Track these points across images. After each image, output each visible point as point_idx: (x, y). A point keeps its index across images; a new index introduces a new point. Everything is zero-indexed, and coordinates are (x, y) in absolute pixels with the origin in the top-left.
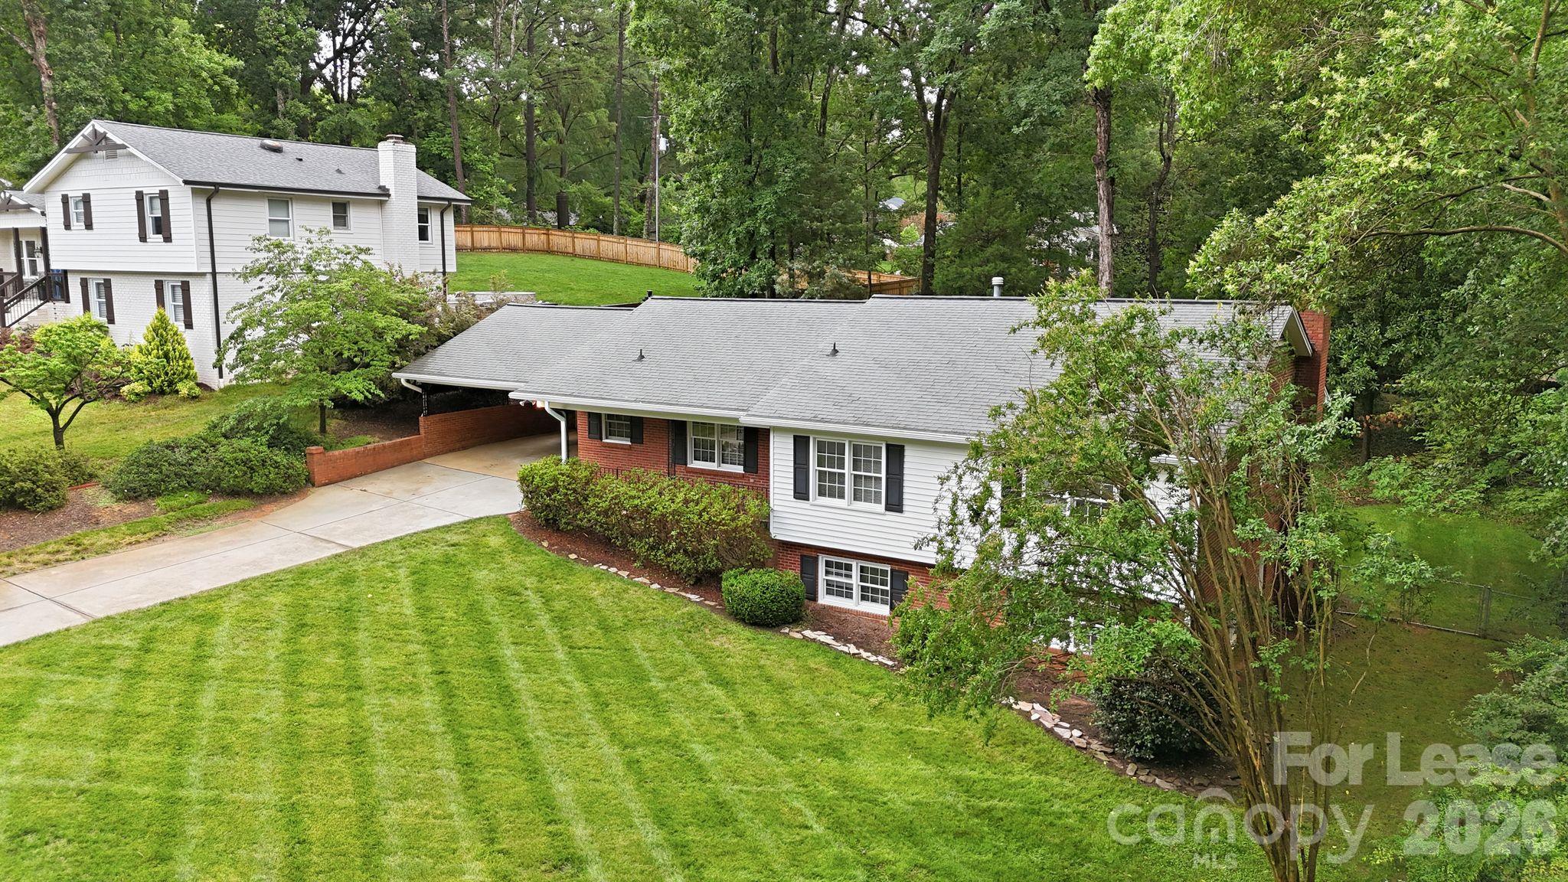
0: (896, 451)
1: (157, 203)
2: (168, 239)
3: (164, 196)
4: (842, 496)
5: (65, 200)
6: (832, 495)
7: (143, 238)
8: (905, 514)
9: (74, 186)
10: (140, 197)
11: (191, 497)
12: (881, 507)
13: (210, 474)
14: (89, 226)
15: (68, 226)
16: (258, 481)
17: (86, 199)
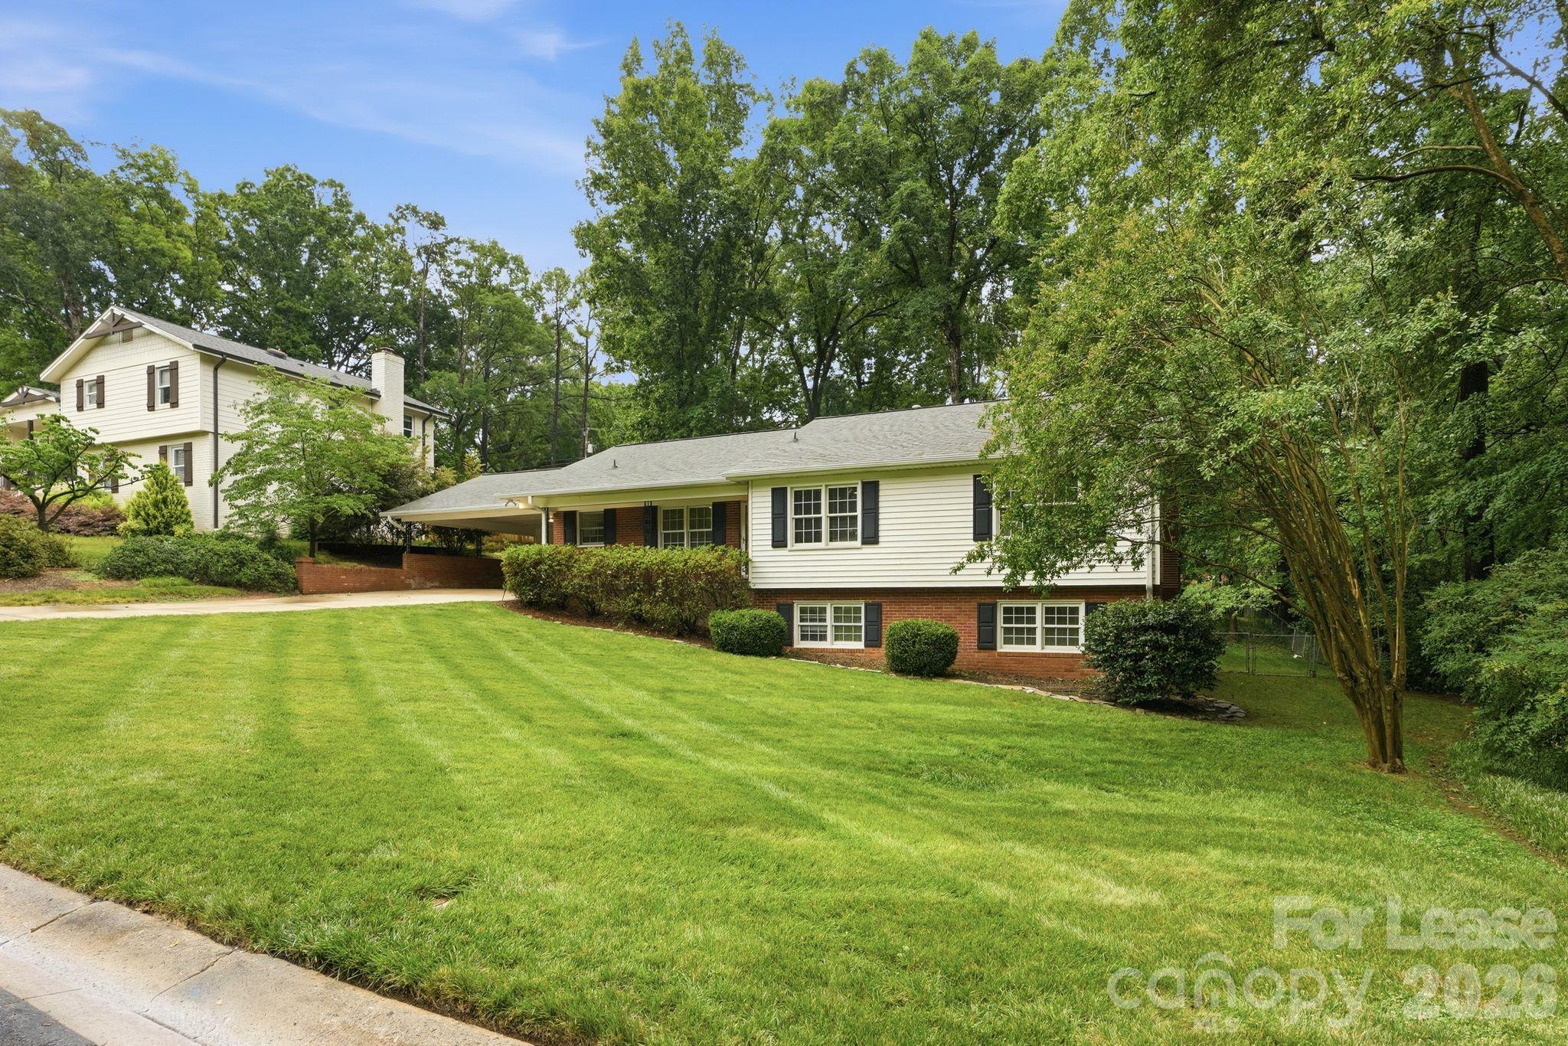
0: (871, 490)
1: (167, 376)
2: (175, 405)
3: (173, 368)
4: (818, 539)
5: (80, 385)
6: (808, 540)
7: (151, 407)
8: (881, 545)
9: (88, 372)
10: (151, 371)
11: (178, 580)
12: (858, 543)
13: (197, 563)
14: (101, 404)
15: (80, 408)
16: (247, 573)
17: (100, 382)
